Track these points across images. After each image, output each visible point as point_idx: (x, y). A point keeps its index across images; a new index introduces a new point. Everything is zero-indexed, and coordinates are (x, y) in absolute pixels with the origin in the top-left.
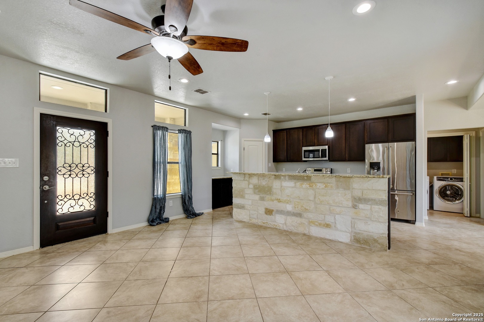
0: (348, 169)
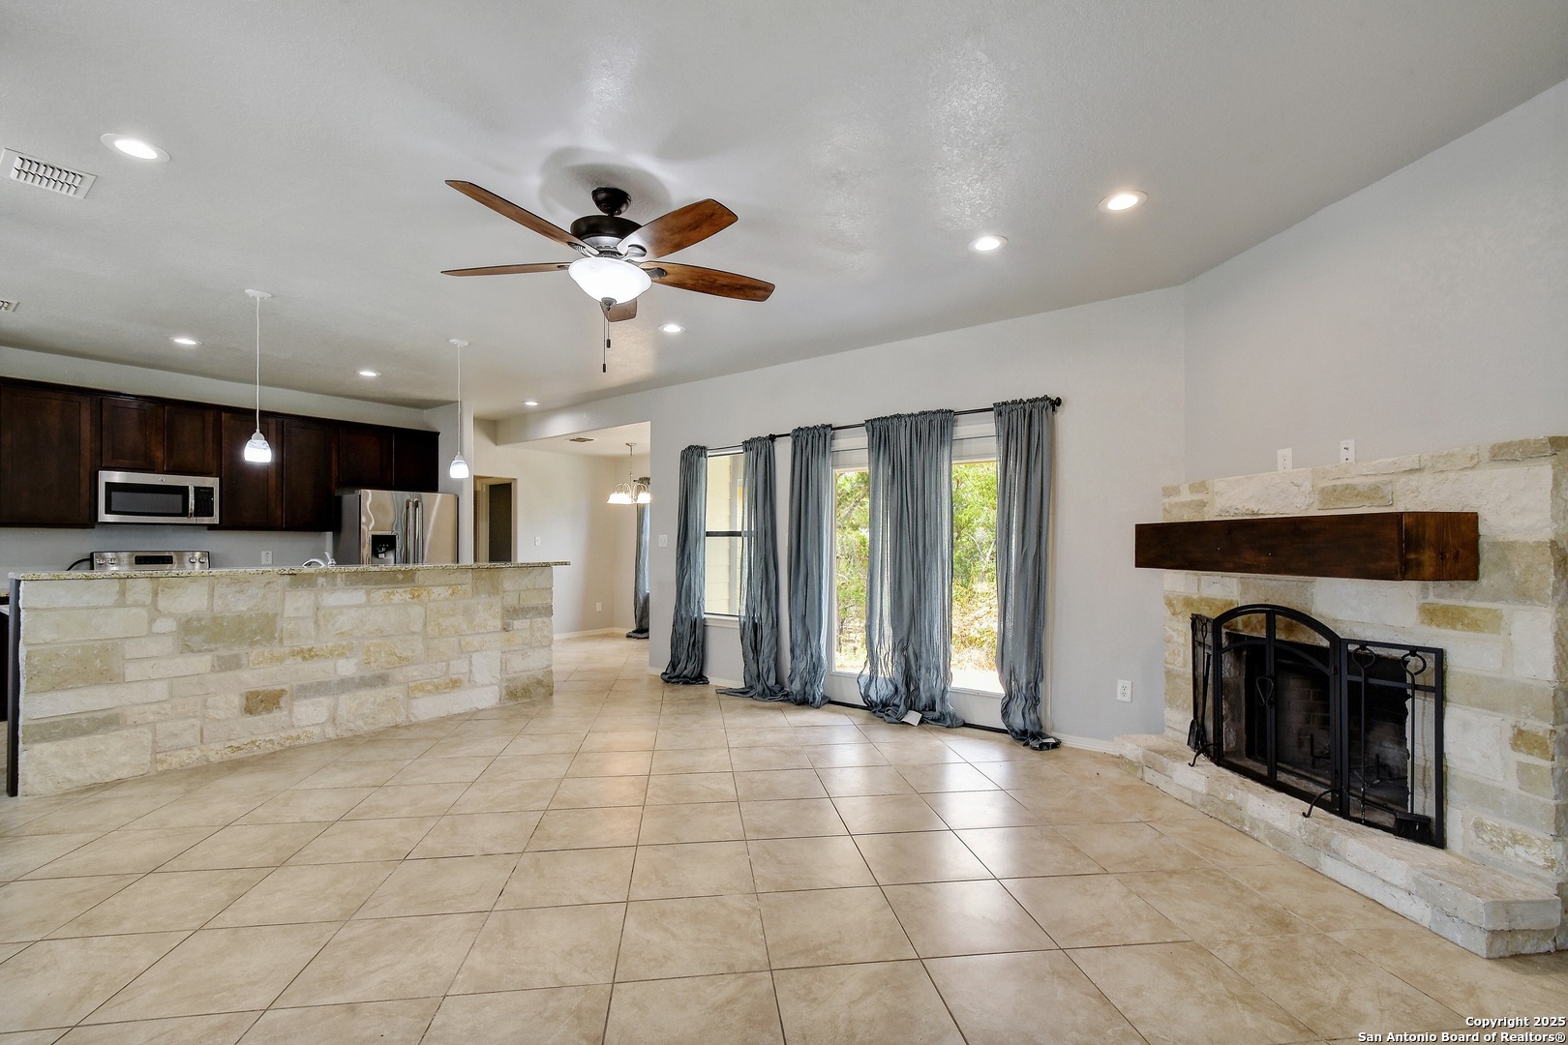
0: (263, 553)
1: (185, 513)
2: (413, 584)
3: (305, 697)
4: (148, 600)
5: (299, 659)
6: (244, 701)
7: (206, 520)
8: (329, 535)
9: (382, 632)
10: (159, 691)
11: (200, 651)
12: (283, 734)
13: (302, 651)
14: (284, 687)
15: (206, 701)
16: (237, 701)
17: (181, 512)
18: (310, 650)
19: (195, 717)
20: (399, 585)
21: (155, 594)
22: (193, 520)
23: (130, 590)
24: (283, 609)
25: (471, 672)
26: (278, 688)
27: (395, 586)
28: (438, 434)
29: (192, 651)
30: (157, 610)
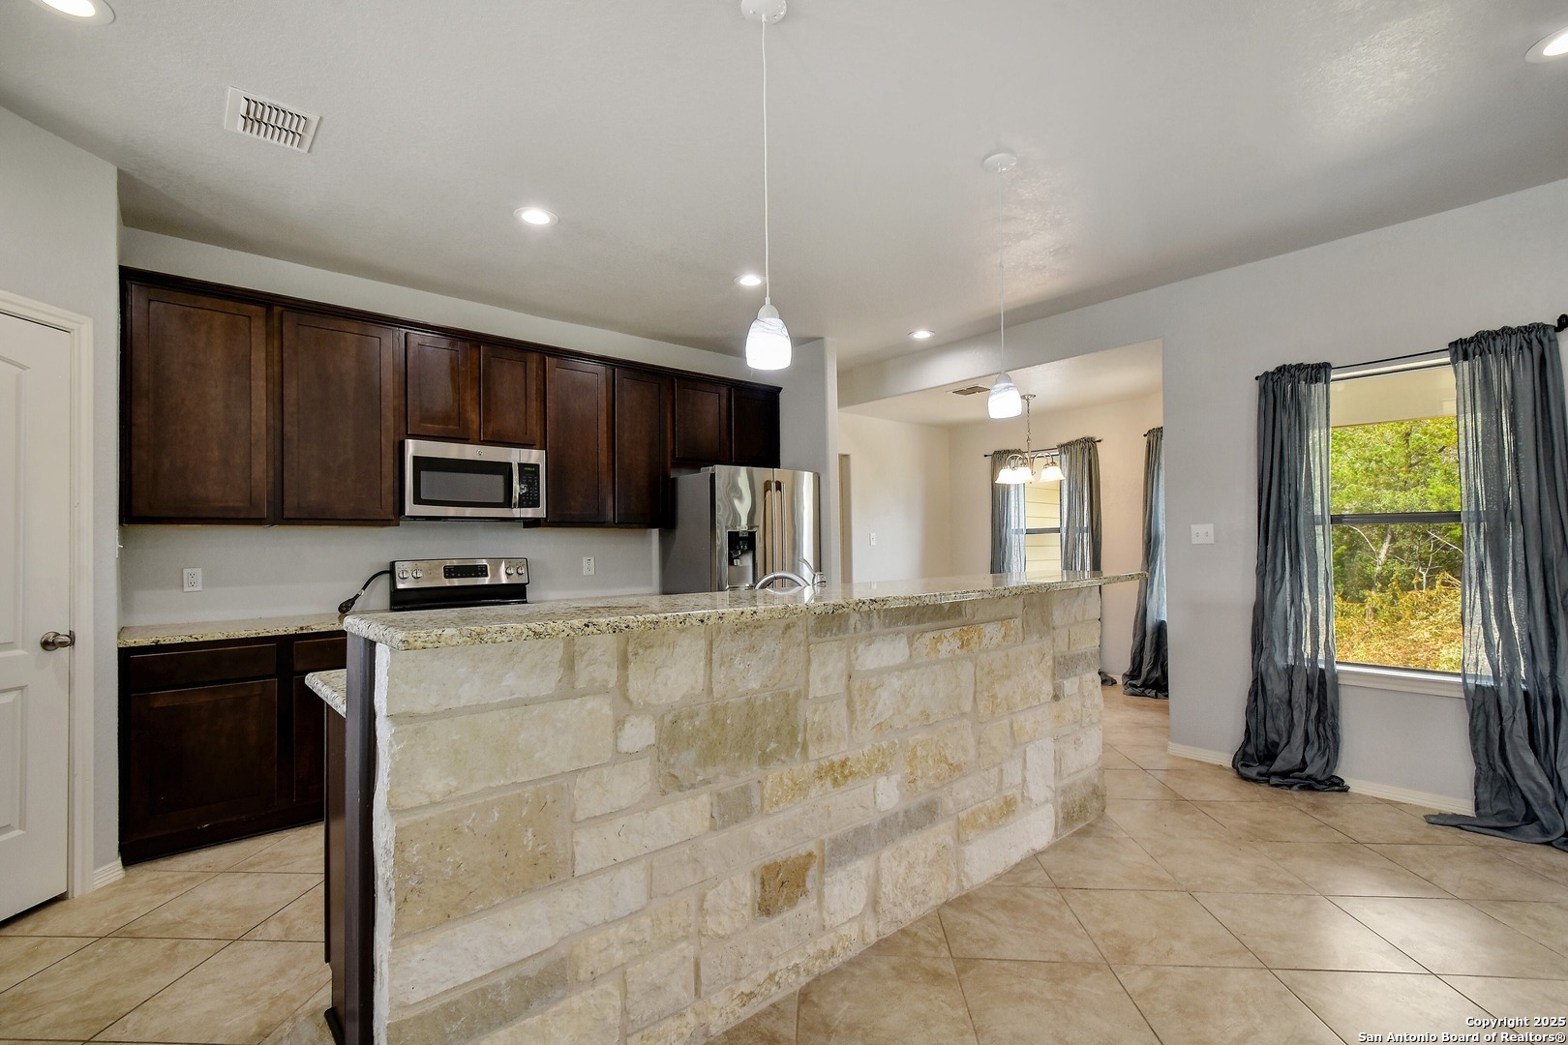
1: (508, 503)
2: (959, 621)
3: (840, 865)
4: (612, 676)
5: (828, 783)
6: (758, 888)
7: (529, 513)
8: (655, 533)
9: (928, 717)
10: (630, 888)
11: (693, 786)
12: (811, 950)
13: (832, 766)
14: (811, 846)
15: (703, 898)
16: (748, 888)
17: (501, 501)
18: (843, 764)
19: (686, 937)
20: (947, 623)
21: (624, 662)
22: (517, 512)
23: (582, 655)
24: (807, 682)
25: (1024, 780)
26: (803, 852)
27: (940, 624)
28: (780, 389)
29: (680, 788)
30: (627, 700)
